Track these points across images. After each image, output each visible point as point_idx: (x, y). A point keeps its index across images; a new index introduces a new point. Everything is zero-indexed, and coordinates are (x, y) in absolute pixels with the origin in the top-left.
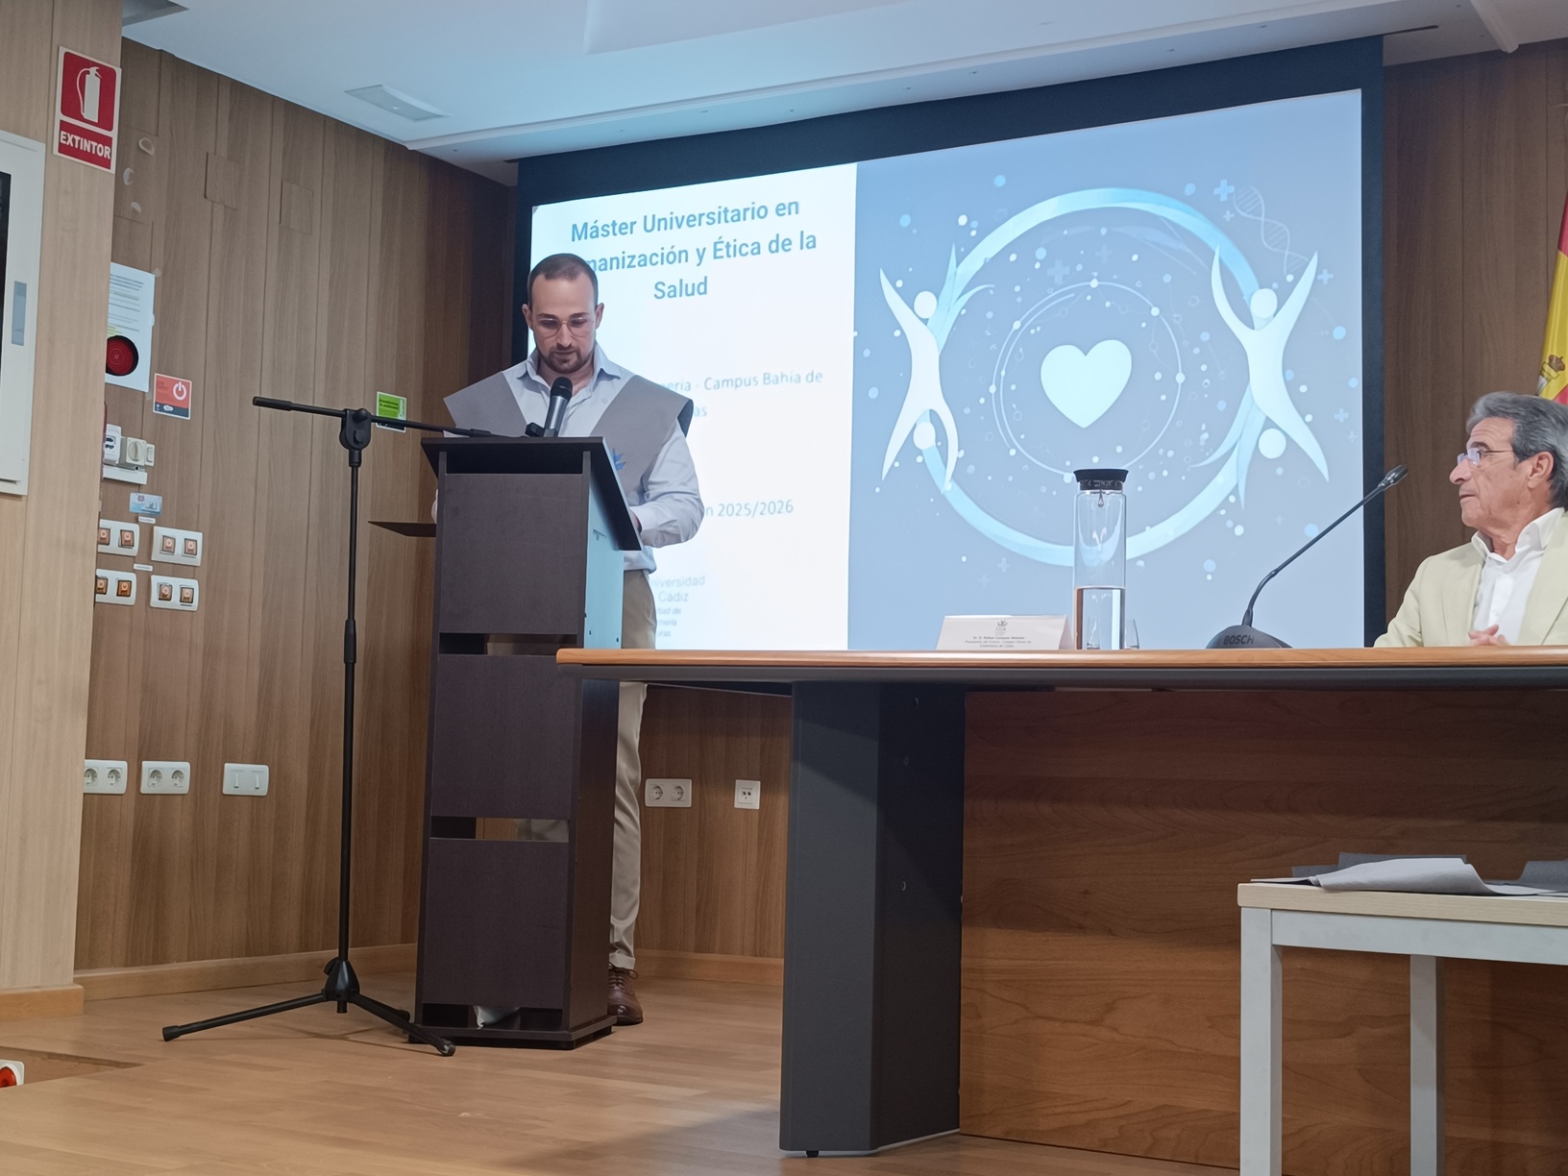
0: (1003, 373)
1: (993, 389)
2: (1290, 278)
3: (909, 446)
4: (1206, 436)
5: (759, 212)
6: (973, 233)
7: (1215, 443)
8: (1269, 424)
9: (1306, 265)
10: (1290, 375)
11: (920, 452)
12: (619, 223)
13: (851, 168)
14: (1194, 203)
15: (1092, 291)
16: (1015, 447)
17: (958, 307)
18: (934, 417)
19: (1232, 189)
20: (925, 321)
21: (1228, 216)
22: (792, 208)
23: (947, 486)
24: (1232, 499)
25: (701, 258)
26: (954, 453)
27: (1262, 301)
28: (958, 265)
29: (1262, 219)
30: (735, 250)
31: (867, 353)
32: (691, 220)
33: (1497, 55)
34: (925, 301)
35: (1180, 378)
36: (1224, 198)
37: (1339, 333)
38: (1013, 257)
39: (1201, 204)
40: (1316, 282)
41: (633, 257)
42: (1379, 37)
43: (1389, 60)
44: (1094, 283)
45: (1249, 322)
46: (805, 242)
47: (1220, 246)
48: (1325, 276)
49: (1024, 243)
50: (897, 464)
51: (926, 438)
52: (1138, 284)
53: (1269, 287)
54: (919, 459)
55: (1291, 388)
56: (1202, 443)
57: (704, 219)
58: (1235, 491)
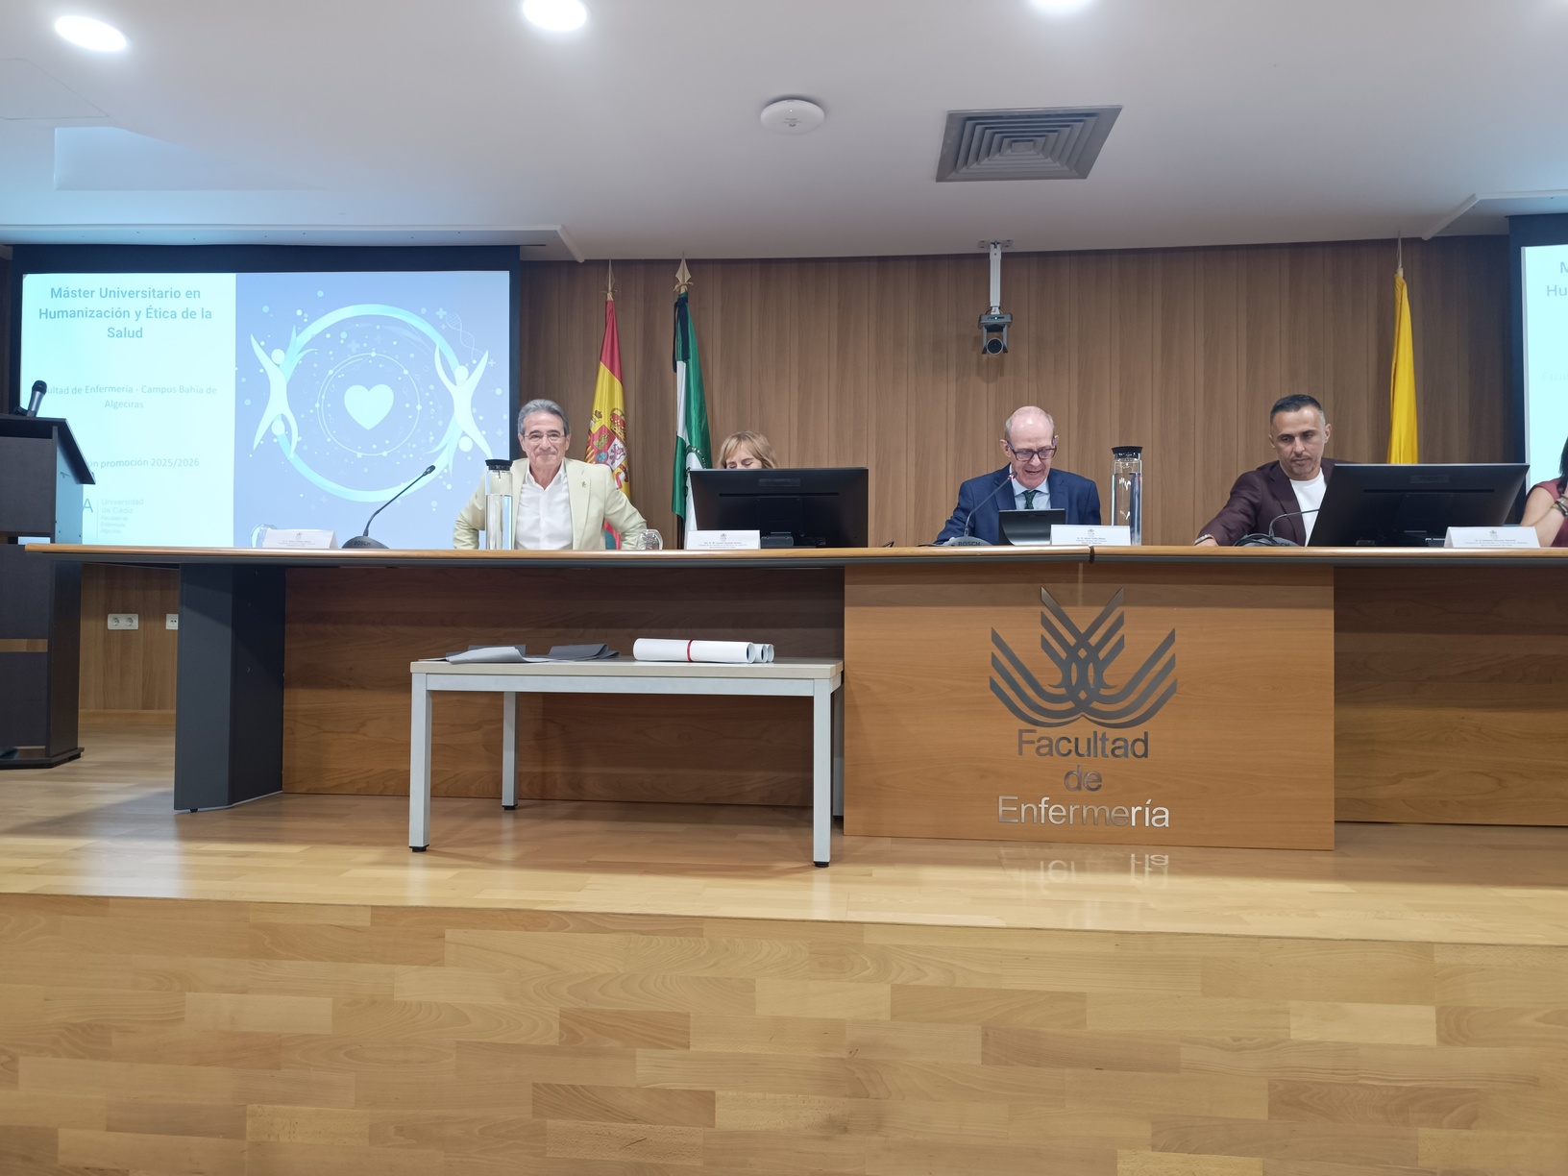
0: (323, 397)
1: (317, 405)
2: (474, 362)
3: (269, 434)
4: (432, 438)
5: (176, 294)
6: (306, 320)
7: (437, 441)
8: (464, 434)
9: (482, 356)
10: (475, 410)
11: (276, 437)
12: (83, 290)
13: (233, 276)
14: (426, 318)
15: (372, 358)
16: (329, 437)
17: (297, 359)
18: (284, 419)
19: (445, 313)
20: (278, 365)
21: (443, 327)
22: (196, 294)
23: (292, 456)
24: (446, 471)
25: (138, 316)
26: (296, 438)
27: (461, 372)
28: (297, 335)
29: (461, 330)
30: (160, 314)
31: (243, 380)
32: (131, 294)
33: (575, 263)
34: (278, 354)
35: (419, 407)
36: (441, 317)
37: (499, 391)
38: (328, 336)
39: (430, 318)
40: (488, 365)
41: (93, 311)
42: (518, 246)
43: (522, 258)
44: (373, 354)
45: (454, 382)
46: (205, 314)
47: (440, 342)
48: (492, 363)
49: (335, 328)
50: (262, 442)
51: (279, 429)
52: (397, 357)
53: (464, 365)
54: (275, 440)
55: (475, 417)
56: (431, 441)
57: (140, 294)
58: (447, 467)
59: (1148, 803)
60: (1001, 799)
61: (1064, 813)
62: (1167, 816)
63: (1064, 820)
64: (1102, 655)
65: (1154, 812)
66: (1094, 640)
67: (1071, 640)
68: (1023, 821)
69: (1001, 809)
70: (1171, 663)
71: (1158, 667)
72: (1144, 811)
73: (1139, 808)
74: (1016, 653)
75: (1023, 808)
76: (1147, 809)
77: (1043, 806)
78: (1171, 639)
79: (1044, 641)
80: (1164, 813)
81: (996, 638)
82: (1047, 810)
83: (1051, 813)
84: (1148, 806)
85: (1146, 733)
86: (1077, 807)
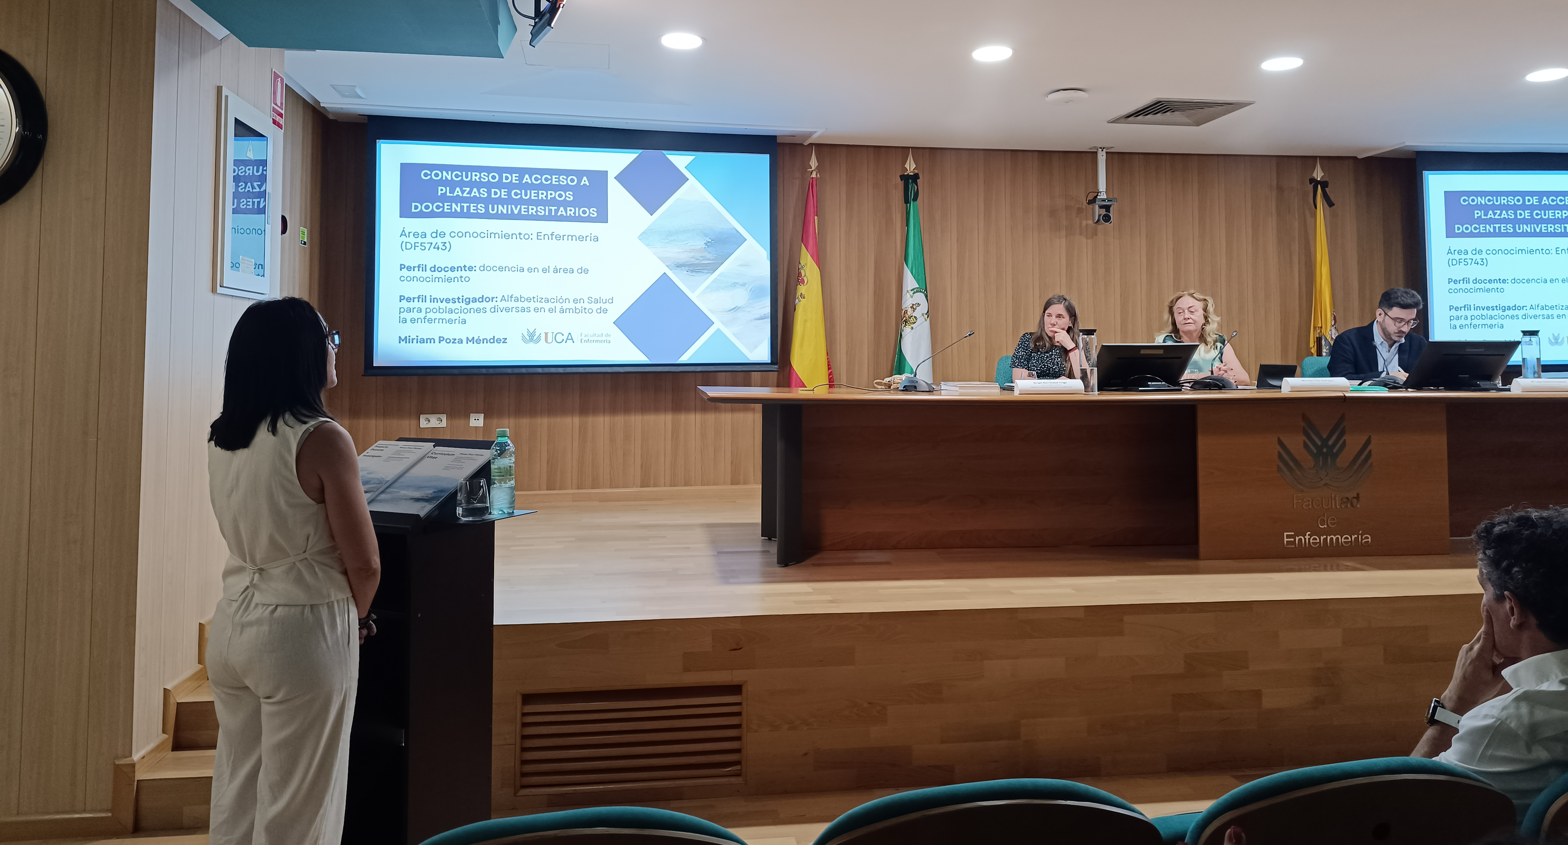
59: (1360, 532)
60: (1285, 534)
61: (1318, 541)
62: (1370, 540)
63: (1318, 544)
64: (1335, 450)
65: (1363, 538)
66: (1330, 442)
67: (1319, 443)
68: (1297, 546)
69: (1286, 540)
70: (1369, 455)
71: (1363, 457)
72: (1358, 537)
73: (1356, 536)
74: (1292, 451)
75: (1297, 539)
76: (1360, 536)
77: (1307, 537)
78: (1368, 442)
79: (1305, 445)
80: (1368, 538)
81: (1280, 443)
82: (1309, 539)
83: (1311, 541)
84: (1360, 534)
85: (1358, 494)
86: (1325, 537)
